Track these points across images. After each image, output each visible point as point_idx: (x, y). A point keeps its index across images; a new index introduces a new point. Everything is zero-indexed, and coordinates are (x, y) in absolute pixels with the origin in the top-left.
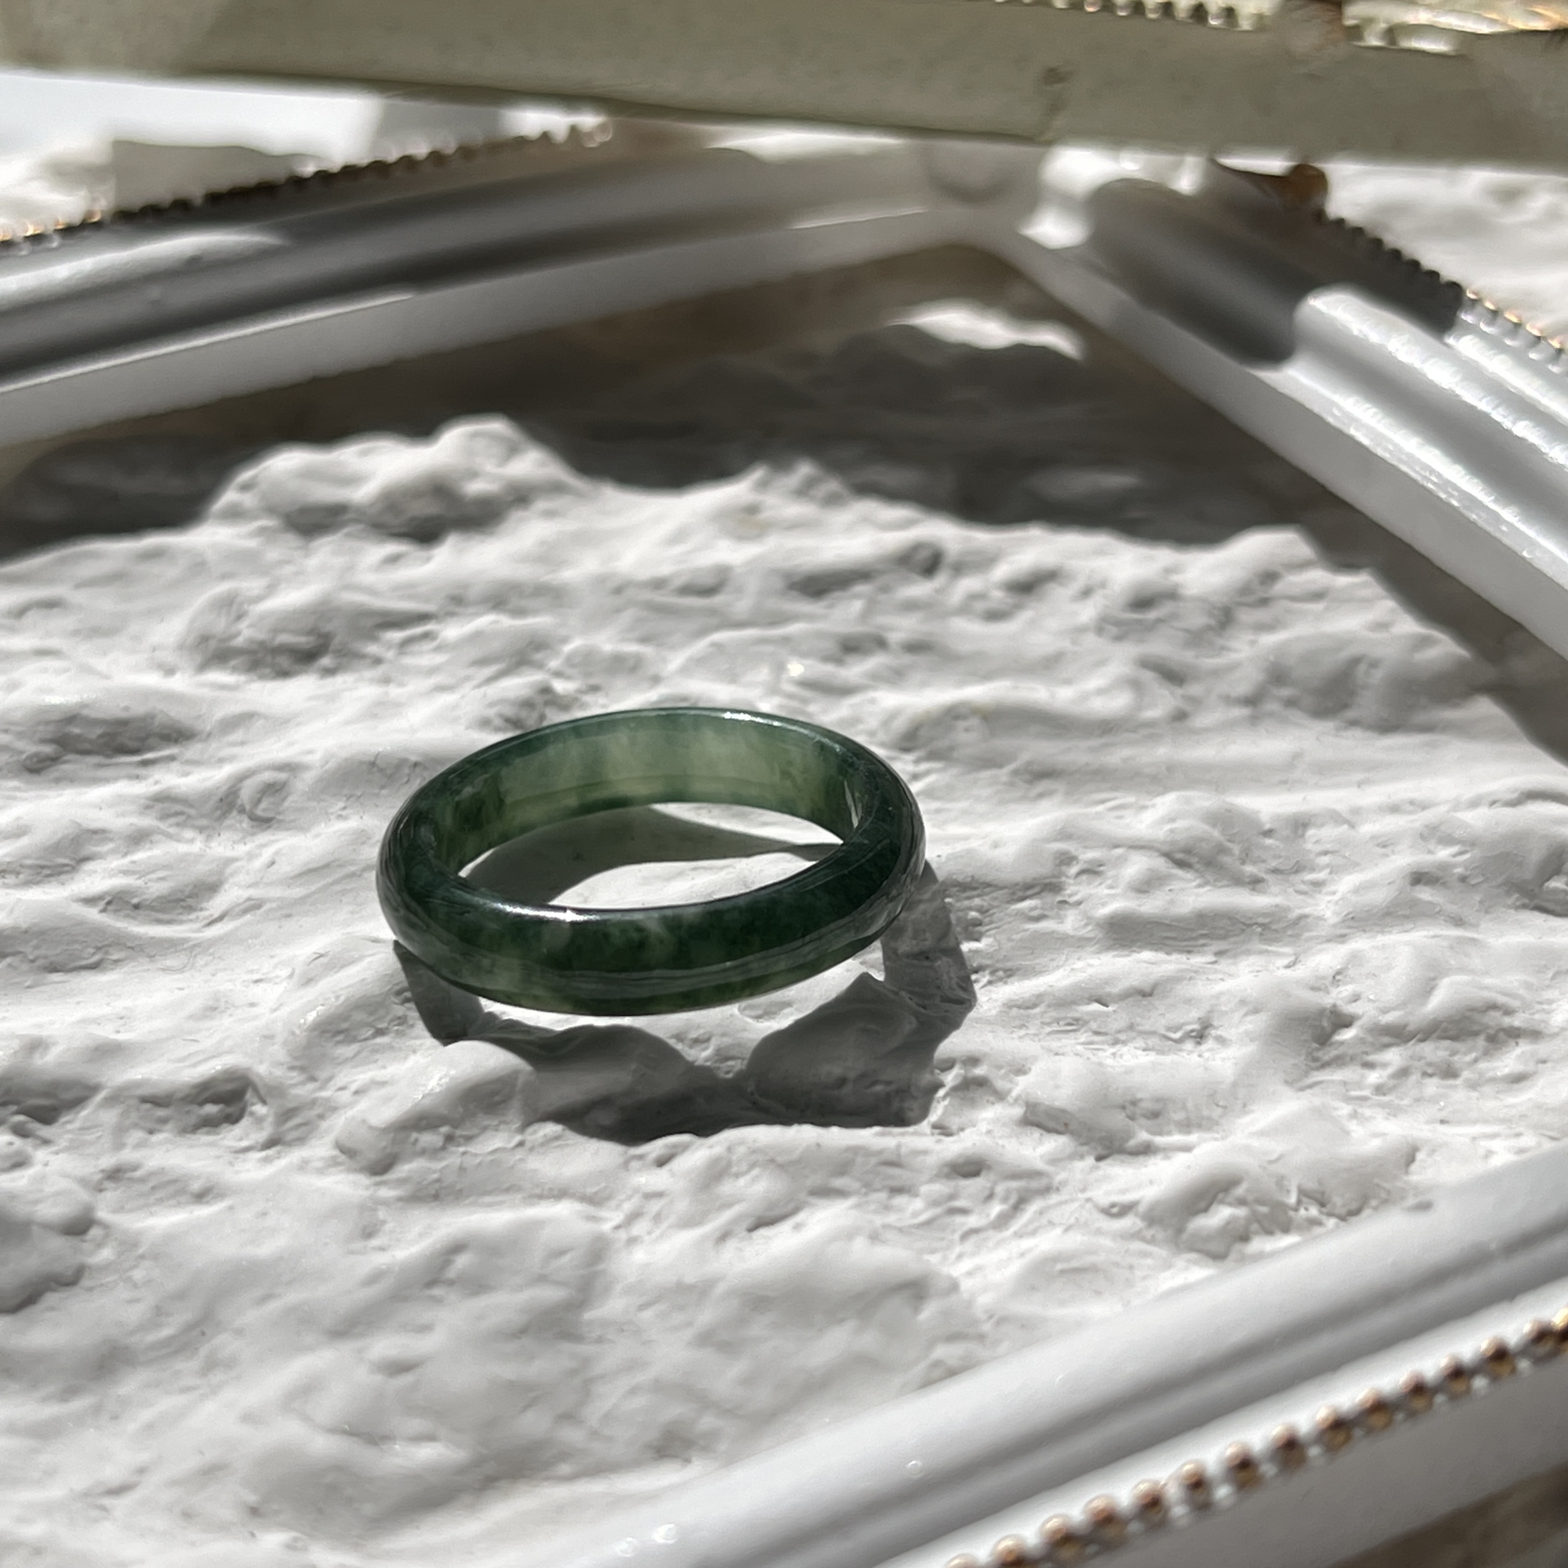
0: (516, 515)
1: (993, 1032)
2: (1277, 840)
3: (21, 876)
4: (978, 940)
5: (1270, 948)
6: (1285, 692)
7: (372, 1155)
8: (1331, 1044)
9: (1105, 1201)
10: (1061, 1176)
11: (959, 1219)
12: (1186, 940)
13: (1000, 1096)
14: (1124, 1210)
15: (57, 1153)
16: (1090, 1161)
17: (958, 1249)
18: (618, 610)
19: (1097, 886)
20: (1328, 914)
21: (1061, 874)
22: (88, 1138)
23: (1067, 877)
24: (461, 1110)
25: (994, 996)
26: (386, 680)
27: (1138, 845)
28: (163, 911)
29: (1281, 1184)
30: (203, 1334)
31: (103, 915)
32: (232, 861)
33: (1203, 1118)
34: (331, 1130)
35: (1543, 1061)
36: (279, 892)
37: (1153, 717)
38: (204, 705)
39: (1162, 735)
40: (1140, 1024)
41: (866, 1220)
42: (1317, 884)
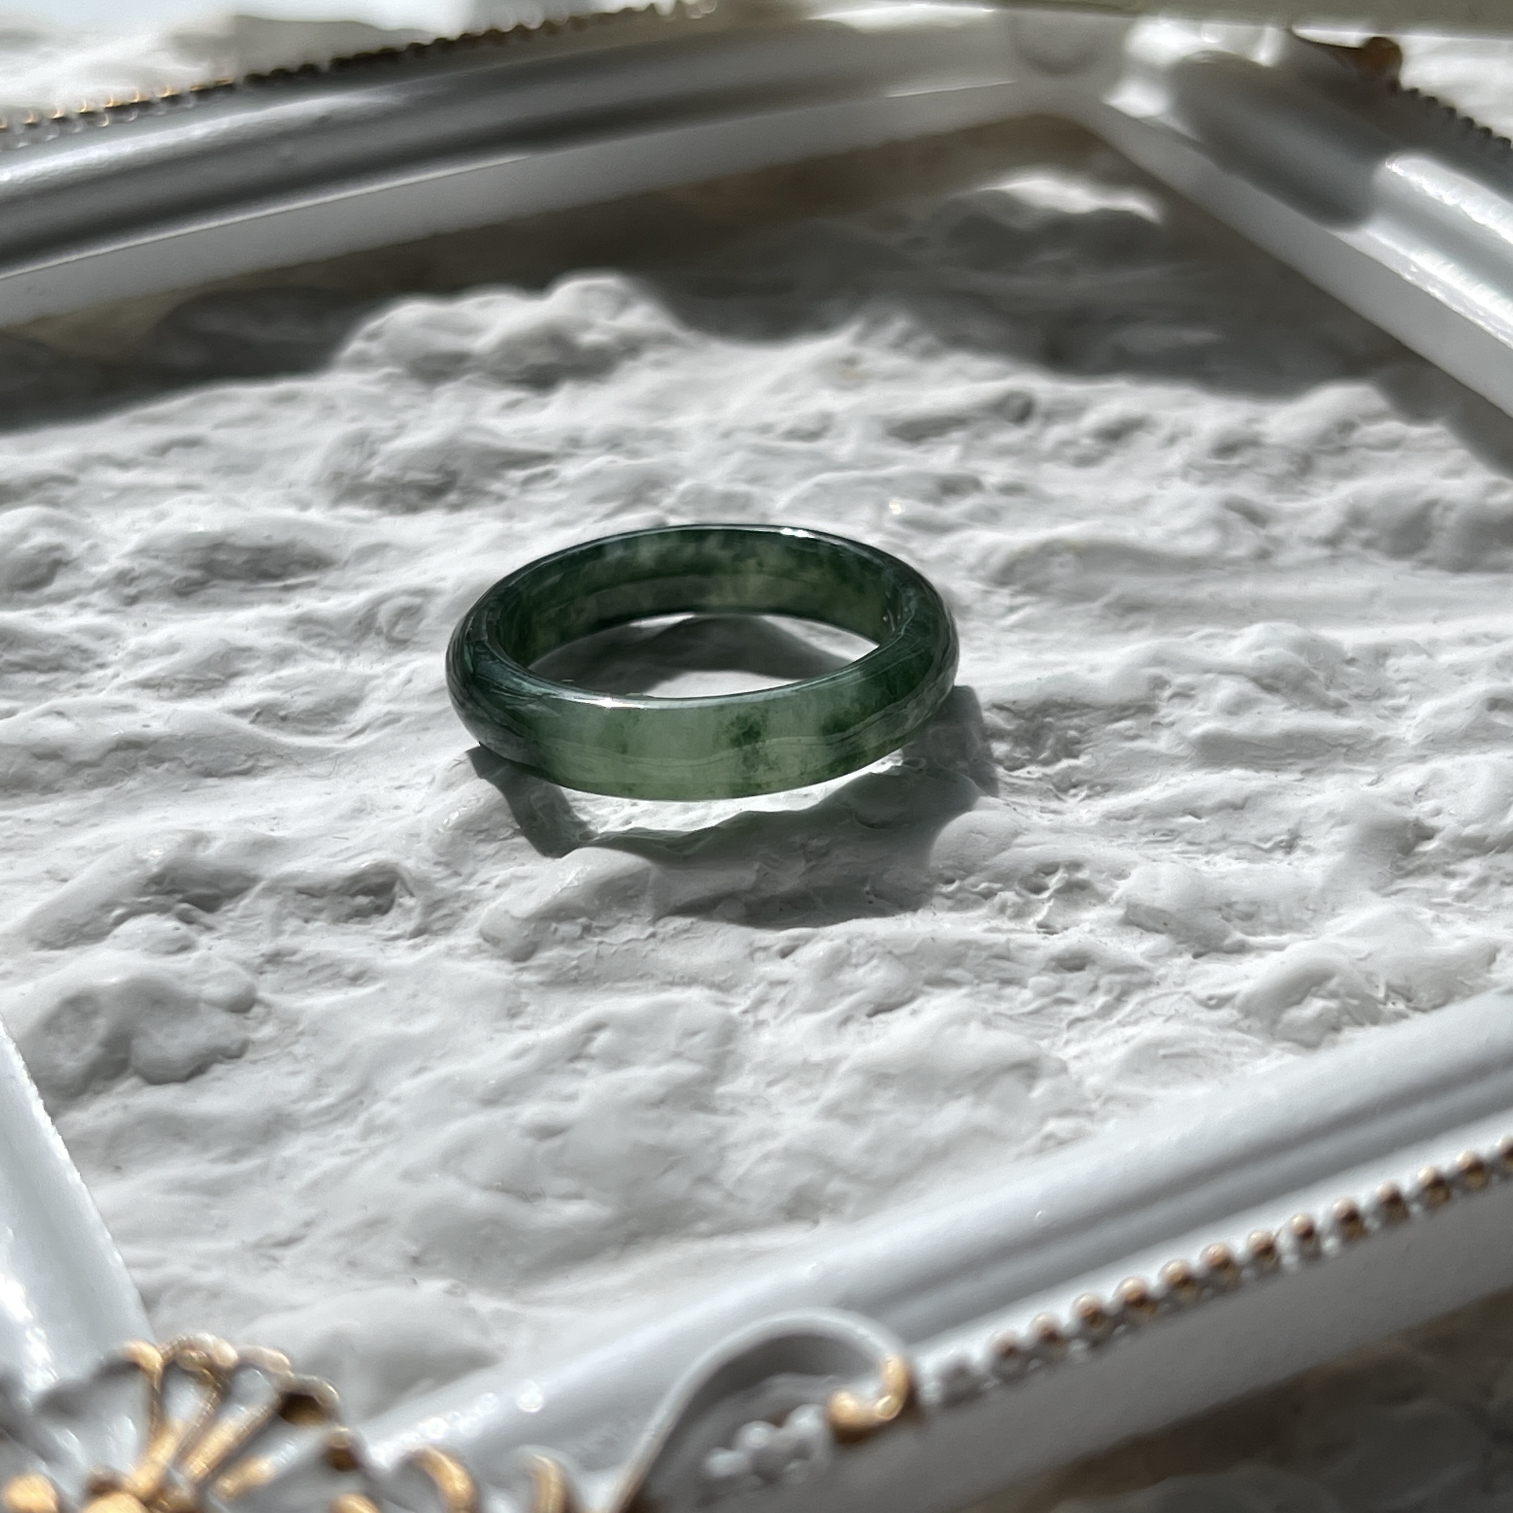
0: (628, 365)
1: (1093, 840)
2: (1359, 668)
3: (175, 690)
4: (1076, 757)
5: (1354, 767)
6: (1364, 534)
7: (514, 944)
8: (1415, 854)
9: (1203, 994)
10: (1161, 971)
11: (1065, 1009)
12: (1276, 759)
13: (1102, 899)
14: (1222, 1002)
15: (219, 938)
16: (1188, 958)
17: (1065, 1036)
18: (728, 453)
19: (1189, 709)
20: (1409, 736)
21: (1154, 697)
22: (249, 925)
23: (1160, 701)
24: (597, 902)
25: (1093, 809)
26: (509, 516)
27: (1228, 671)
28: (309, 723)
29: (1370, 980)
30: (362, 1102)
31: (254, 725)
32: (372, 678)
33: (1294, 920)
34: (475, 920)
36: (417, 707)
37: (1239, 556)
38: (341, 536)
39: (1247, 572)
40: (1232, 835)
41: (979, 1008)
42: (1398, 709)
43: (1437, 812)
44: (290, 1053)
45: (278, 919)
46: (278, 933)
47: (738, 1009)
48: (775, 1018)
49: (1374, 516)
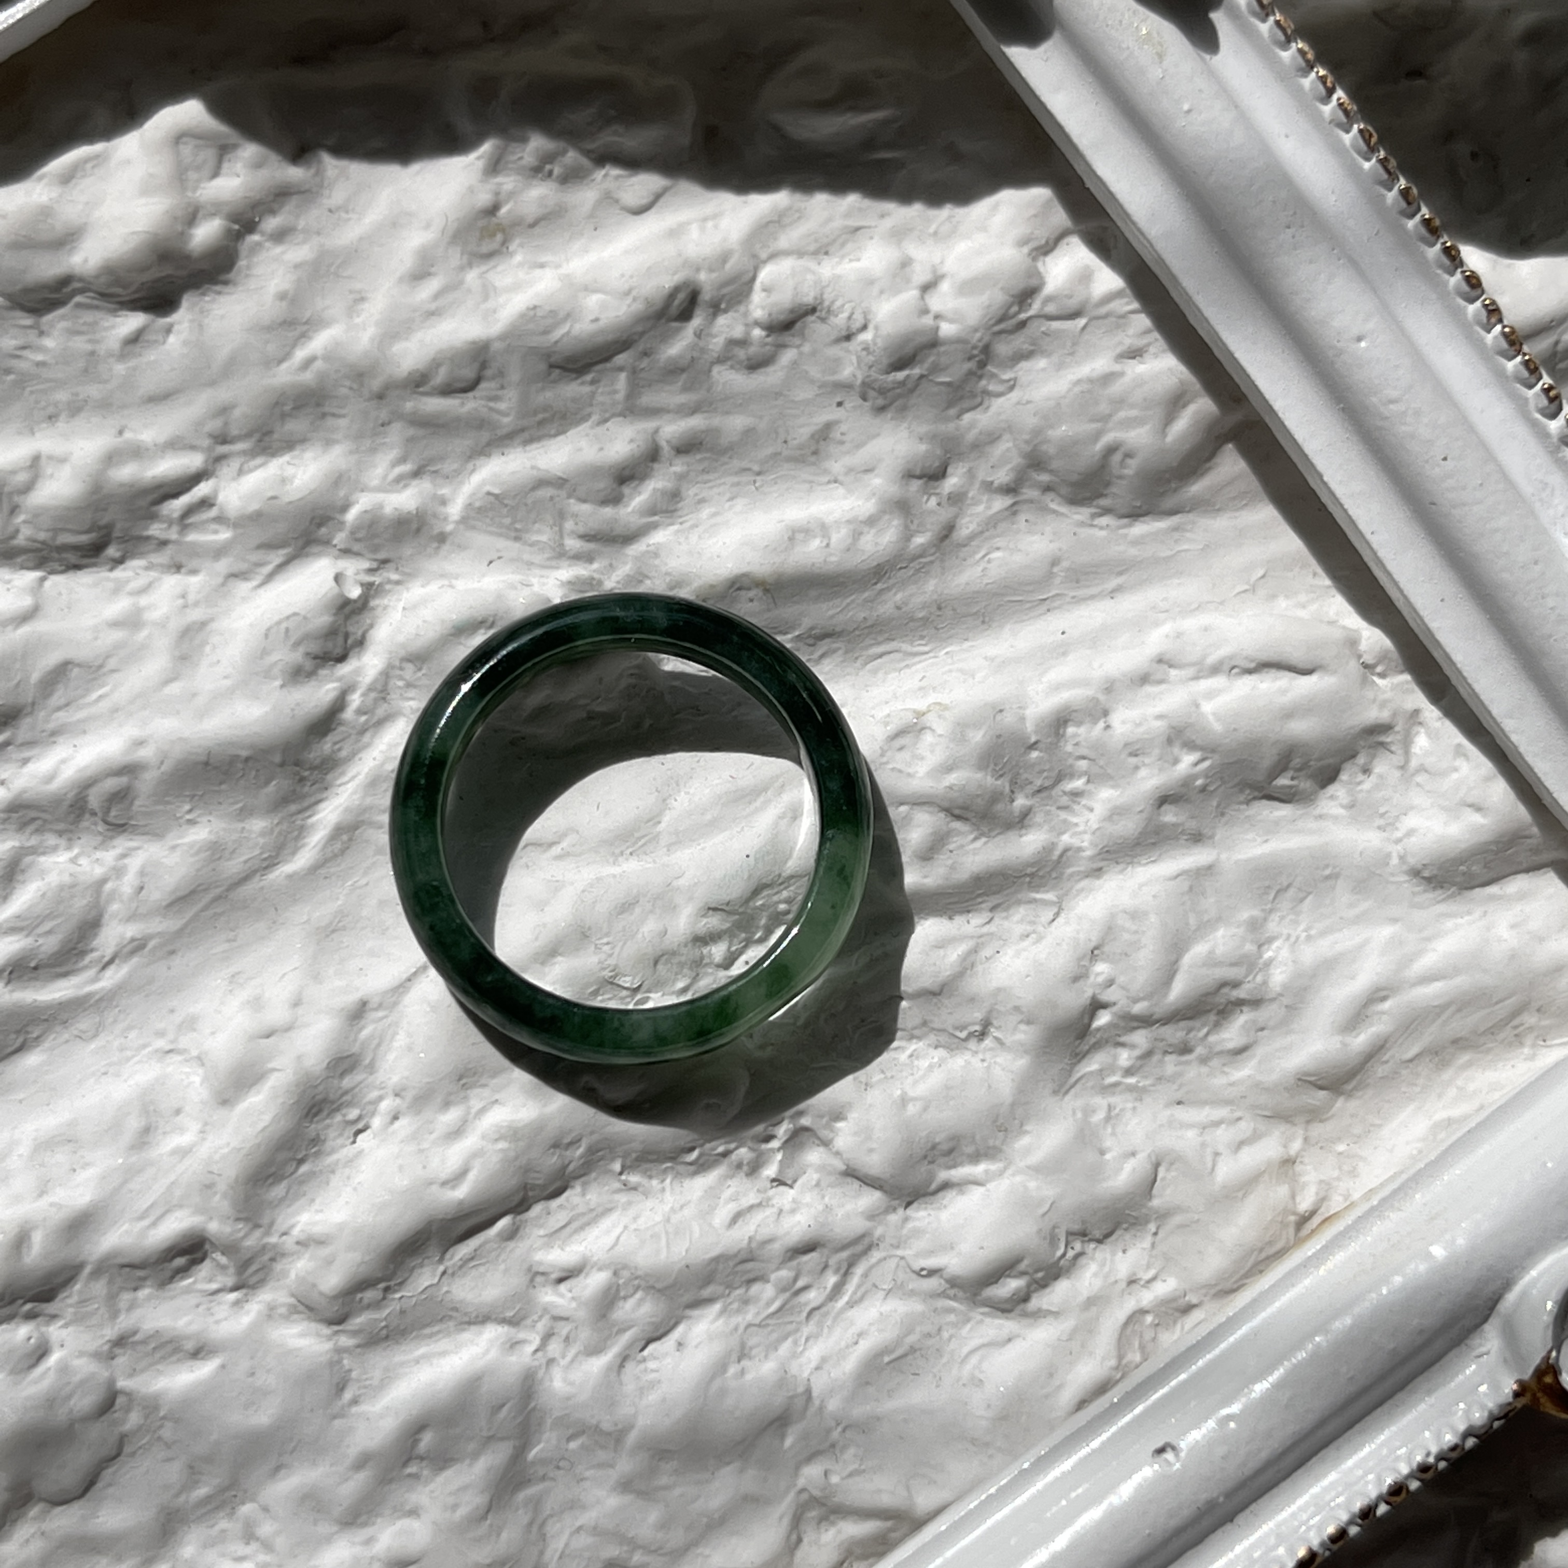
2: (1041, 751)
5: (1038, 896)
6: (1044, 478)
7: (326, 1311)
8: (1089, 1034)
9: (916, 1262)
10: (879, 1232)
11: (803, 1299)
12: (967, 901)
13: (826, 1143)
14: (932, 1273)
15: (66, 1326)
16: (900, 1210)
17: (806, 1330)
18: (386, 425)
20: (1085, 845)
22: (89, 1309)
24: (391, 1264)
27: (919, 802)
28: (60, 965)
29: (1053, 1240)
30: (235, 1496)
31: (10, 987)
32: (103, 881)
33: (989, 1148)
34: (285, 1274)
35: (1262, 1029)
36: (157, 925)
37: (922, 544)
38: (18, 666)
39: (932, 562)
40: (931, 1021)
41: (732, 1326)
42: (1076, 795)
43: (1110, 983)
44: (159, 1439)
46: (114, 1314)
47: (529, 1349)
48: (563, 1358)
49: (1055, 465)
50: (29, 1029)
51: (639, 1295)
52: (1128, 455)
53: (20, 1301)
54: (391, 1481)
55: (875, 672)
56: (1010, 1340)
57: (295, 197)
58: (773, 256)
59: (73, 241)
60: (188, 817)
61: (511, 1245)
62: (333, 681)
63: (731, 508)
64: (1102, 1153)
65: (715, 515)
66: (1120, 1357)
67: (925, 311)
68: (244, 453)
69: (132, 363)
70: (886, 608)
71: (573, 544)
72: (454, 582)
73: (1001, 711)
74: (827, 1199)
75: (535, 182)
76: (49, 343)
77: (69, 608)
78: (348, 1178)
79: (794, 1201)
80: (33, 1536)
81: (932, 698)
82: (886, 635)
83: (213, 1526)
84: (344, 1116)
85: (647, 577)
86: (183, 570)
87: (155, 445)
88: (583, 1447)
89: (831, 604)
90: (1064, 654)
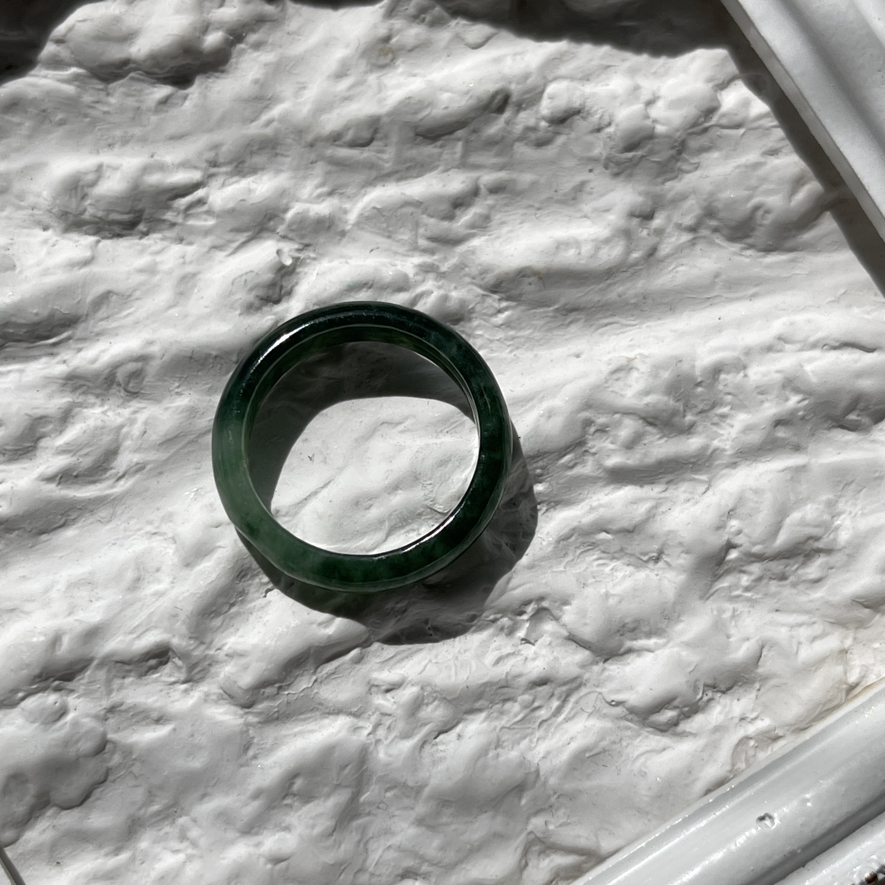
1: (550, 567)
2: (704, 387)
4: (542, 483)
5: (697, 477)
6: (714, 223)
8: (725, 563)
9: (609, 696)
10: (586, 676)
11: (537, 714)
12: (652, 476)
13: (557, 619)
14: (619, 704)
15: (78, 697)
16: (600, 664)
17: (538, 734)
18: (314, 163)
19: (604, 442)
20: (728, 447)
21: (585, 434)
22: (94, 687)
23: (589, 436)
27: (628, 412)
28: (92, 476)
29: (695, 689)
30: (176, 812)
31: (60, 487)
32: (122, 426)
33: (658, 629)
34: (217, 675)
35: (832, 568)
36: (153, 456)
37: (637, 258)
38: (80, 291)
39: (641, 269)
40: (626, 549)
41: (492, 727)
42: (724, 417)
43: (739, 532)
44: (131, 772)
45: (109, 682)
46: (109, 692)
47: (366, 732)
48: (386, 739)
49: (721, 215)
50: (70, 513)
51: (436, 703)
52: (767, 212)
53: (52, 679)
54: (274, 808)
55: (602, 334)
56: (664, 749)
57: (268, 23)
58: (556, 79)
59: (132, 38)
60: (177, 390)
61: (358, 667)
62: (270, 315)
63: (521, 228)
64: (728, 637)
65: (511, 231)
66: (733, 765)
67: (647, 117)
68: (226, 173)
69: (163, 115)
70: (612, 295)
71: (423, 243)
72: (349, 261)
73: (680, 361)
74: (555, 654)
75: (414, 25)
76: (112, 100)
77: (113, 260)
78: (261, 617)
79: (535, 653)
80: (47, 828)
81: (638, 351)
82: (611, 312)
83: (160, 830)
84: (260, 579)
85: (466, 266)
86: (184, 242)
87: (173, 164)
88: (396, 796)
89: (579, 290)
90: (720, 331)
